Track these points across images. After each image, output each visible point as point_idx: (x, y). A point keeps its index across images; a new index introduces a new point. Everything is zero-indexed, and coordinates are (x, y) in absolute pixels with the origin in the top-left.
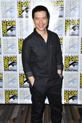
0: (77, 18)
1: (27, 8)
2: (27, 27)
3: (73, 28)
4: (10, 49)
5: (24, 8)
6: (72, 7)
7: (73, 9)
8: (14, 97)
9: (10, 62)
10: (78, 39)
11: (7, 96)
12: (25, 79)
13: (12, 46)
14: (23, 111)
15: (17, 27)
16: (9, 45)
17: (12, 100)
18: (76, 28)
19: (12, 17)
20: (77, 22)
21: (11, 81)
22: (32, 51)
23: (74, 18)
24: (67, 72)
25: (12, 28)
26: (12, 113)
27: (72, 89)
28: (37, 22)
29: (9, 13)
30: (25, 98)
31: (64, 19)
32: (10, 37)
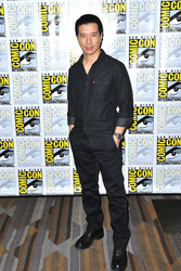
0: (151, 35)
1: (57, 17)
2: (58, 53)
3: (144, 53)
4: (26, 95)
7: (144, 17)
8: (36, 183)
9: (26, 120)
10: (153, 74)
11: (23, 182)
12: (56, 150)
13: (30, 89)
14: (51, 208)
15: (38, 52)
16: (25, 87)
17: (31, 188)
18: (150, 53)
19: (28, 34)
20: (150, 42)
24: (133, 135)
26: (31, 211)
27: (143, 167)
30: (56, 185)
31: (126, 37)
32: (27, 73)
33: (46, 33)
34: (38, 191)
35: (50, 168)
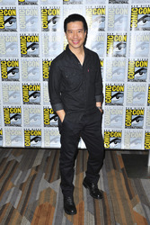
0: (123, 32)
1: (54, 18)
2: (54, 45)
3: (118, 46)
4: (31, 74)
5: (50, 18)
6: (117, 17)
7: (119, 19)
8: (37, 139)
9: (31, 93)
10: (124, 61)
11: (28, 137)
12: (52, 115)
13: (34, 70)
14: (48, 158)
15: (40, 43)
16: (30, 69)
17: (33, 142)
18: (122, 46)
19: (34, 30)
20: (123, 38)
21: (33, 117)
22: (62, 76)
23: (119, 32)
24: (108, 106)
25: (33, 46)
26: (33, 159)
27: (115, 130)
28: (71, 36)
29: (29, 24)
30: (51, 141)
31: (105, 33)
32: (32, 58)
33: (46, 29)
34: (38, 144)
35: (47, 128)
